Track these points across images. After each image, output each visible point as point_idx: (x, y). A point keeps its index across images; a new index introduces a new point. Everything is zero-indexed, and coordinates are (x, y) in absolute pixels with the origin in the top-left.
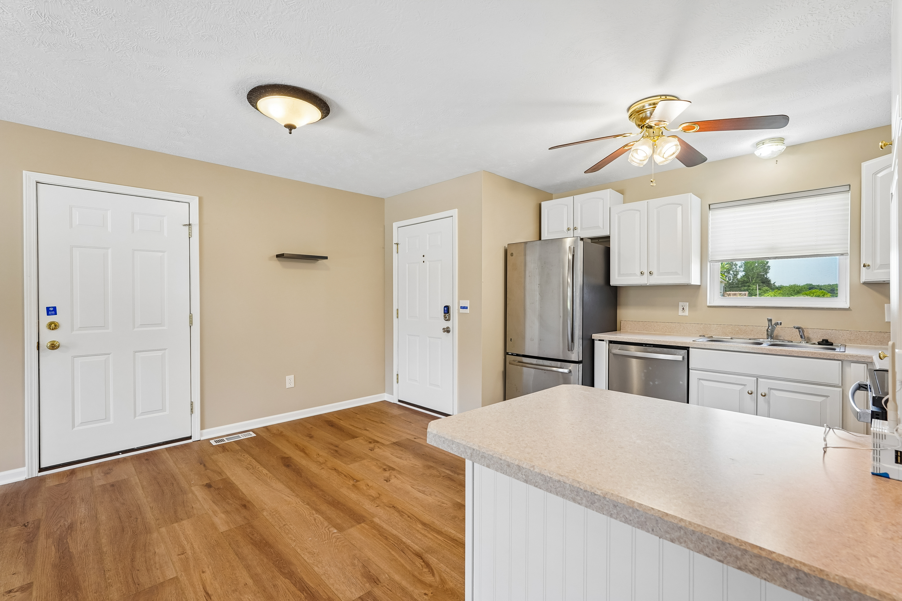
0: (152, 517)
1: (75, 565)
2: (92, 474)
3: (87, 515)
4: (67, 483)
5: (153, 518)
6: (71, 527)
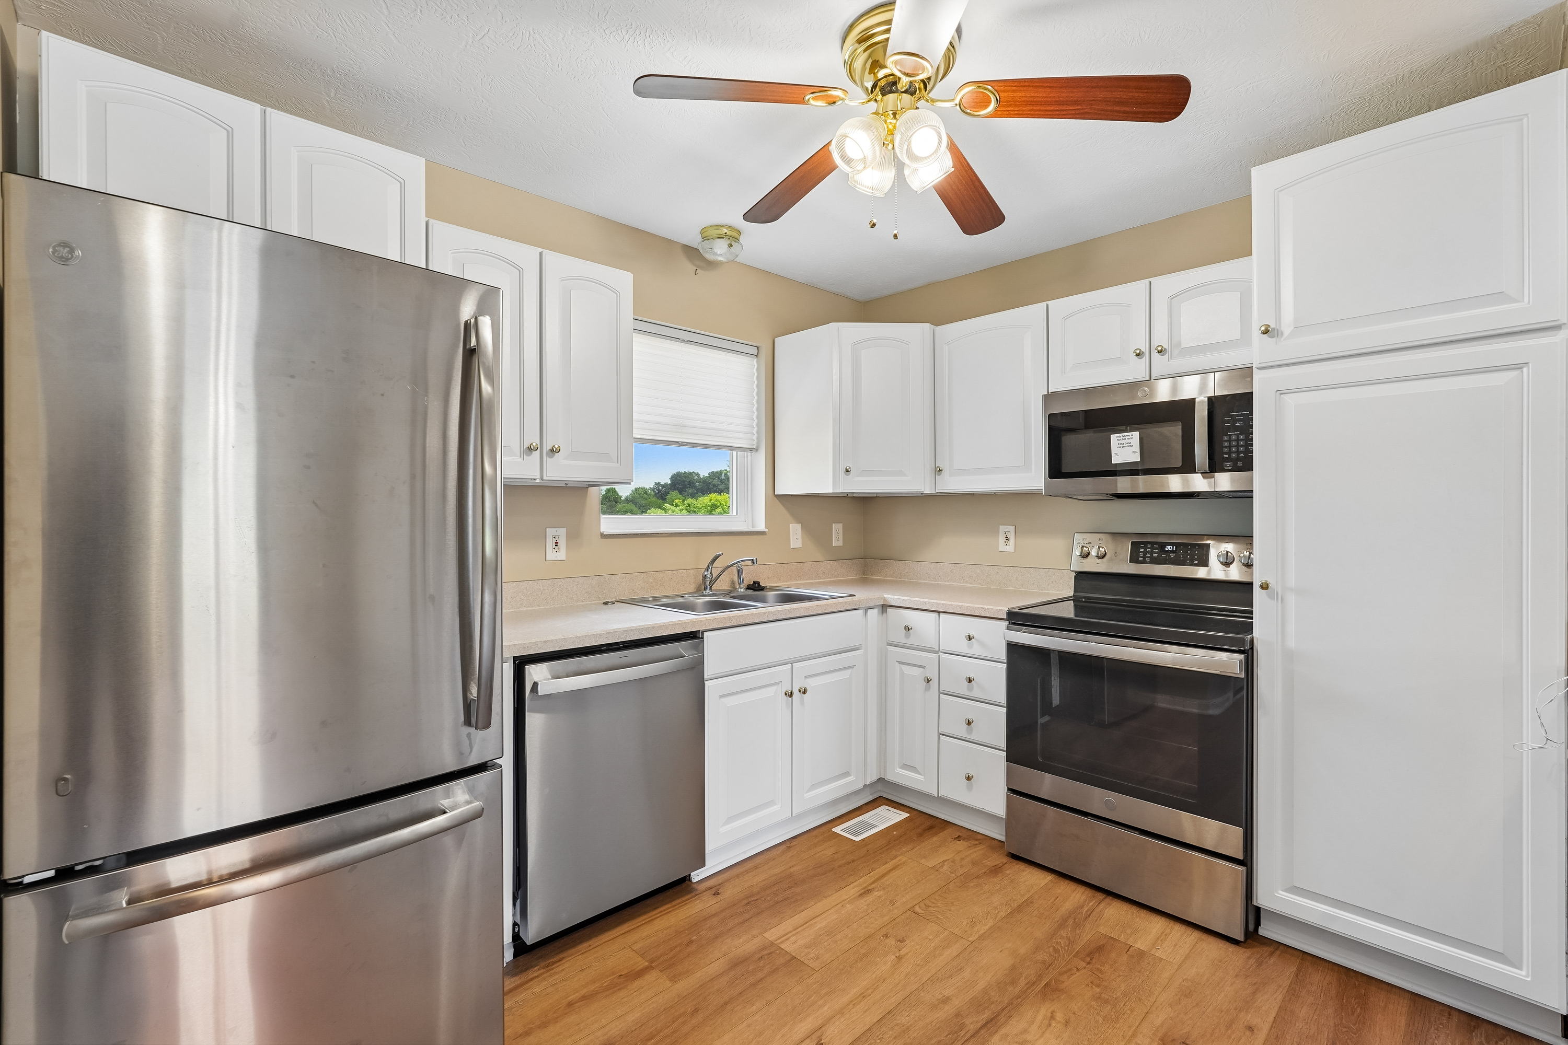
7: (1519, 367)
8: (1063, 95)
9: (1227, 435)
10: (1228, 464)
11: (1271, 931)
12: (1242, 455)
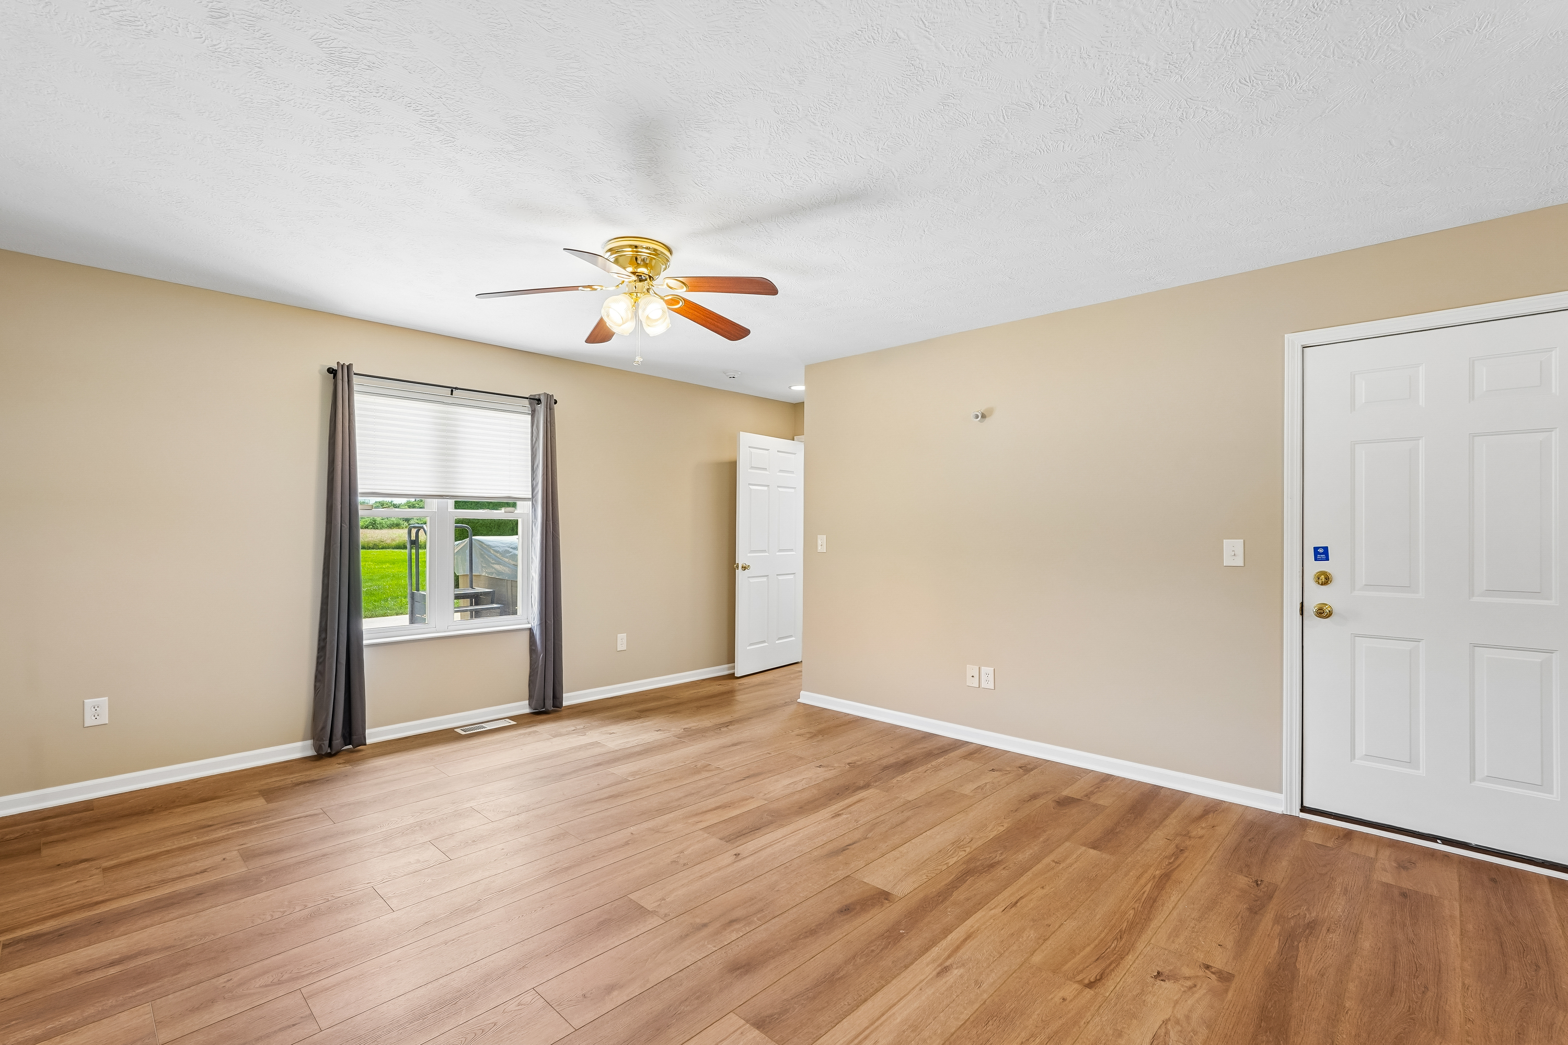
0: (1460, 1007)
1: (1295, 993)
2: (1377, 854)
3: (1342, 922)
4: (1333, 849)
5: (1462, 1010)
6: (1312, 926)
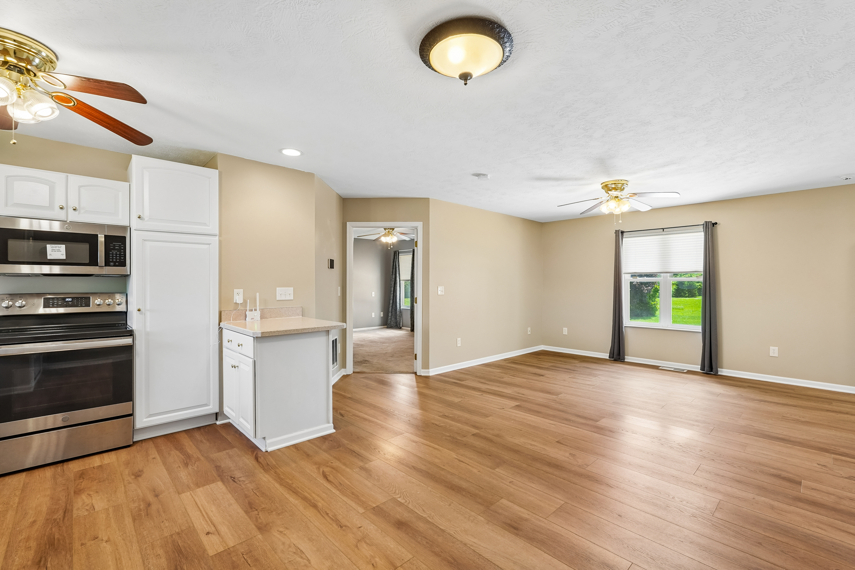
7: (209, 244)
8: (106, 120)
9: (111, 251)
10: (112, 263)
11: (137, 438)
12: (118, 260)
